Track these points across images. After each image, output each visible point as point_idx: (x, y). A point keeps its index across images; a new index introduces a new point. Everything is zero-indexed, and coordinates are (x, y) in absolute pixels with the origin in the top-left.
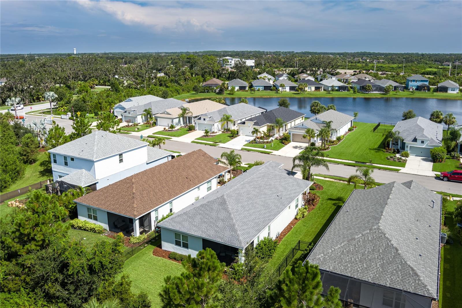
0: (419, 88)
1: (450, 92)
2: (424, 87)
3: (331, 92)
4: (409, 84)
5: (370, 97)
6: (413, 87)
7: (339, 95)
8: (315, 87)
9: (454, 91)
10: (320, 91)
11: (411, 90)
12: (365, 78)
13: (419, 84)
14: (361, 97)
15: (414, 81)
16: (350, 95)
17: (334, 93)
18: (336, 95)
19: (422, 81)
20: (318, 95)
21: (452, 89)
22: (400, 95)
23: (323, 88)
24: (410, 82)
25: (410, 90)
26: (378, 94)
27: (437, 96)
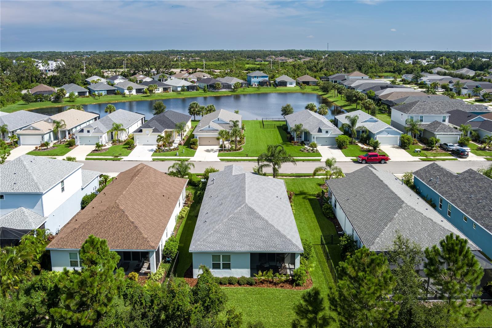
0: (261, 84)
1: (288, 86)
2: (266, 82)
3: (182, 93)
4: (252, 80)
5: (221, 95)
6: (255, 83)
7: (191, 95)
8: (163, 88)
9: (292, 84)
10: (168, 92)
11: (254, 86)
12: (204, 76)
13: (261, 79)
14: (213, 95)
15: (255, 77)
16: (202, 94)
17: (186, 93)
18: (188, 95)
19: (263, 77)
20: (171, 96)
21: (290, 83)
22: (247, 92)
23: (171, 88)
24: (252, 79)
25: (252, 86)
26: (227, 92)
27: (280, 90)
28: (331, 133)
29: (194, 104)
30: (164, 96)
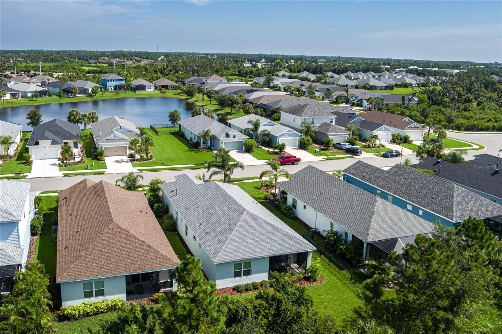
0: (116, 88)
1: (147, 90)
2: (124, 86)
3: (34, 99)
4: (107, 84)
5: (78, 101)
6: (111, 88)
7: (46, 101)
8: (11, 94)
9: (150, 88)
10: (17, 98)
11: (110, 90)
12: (48, 80)
13: (116, 83)
14: (70, 101)
15: (111, 80)
16: (58, 100)
17: (39, 99)
18: (42, 101)
19: (119, 80)
20: (23, 103)
21: (149, 87)
22: (106, 97)
23: (20, 94)
24: (107, 82)
25: (108, 90)
26: (85, 97)
27: (141, 94)
28: (238, 138)
29: (74, 111)
30: (14, 103)
